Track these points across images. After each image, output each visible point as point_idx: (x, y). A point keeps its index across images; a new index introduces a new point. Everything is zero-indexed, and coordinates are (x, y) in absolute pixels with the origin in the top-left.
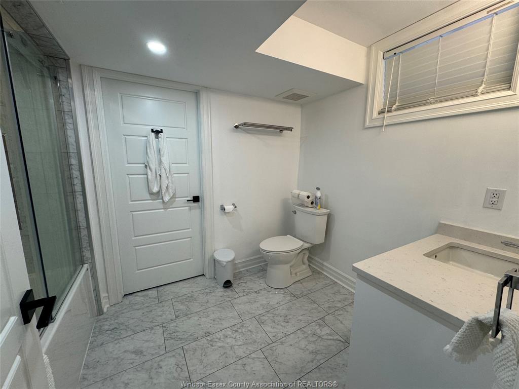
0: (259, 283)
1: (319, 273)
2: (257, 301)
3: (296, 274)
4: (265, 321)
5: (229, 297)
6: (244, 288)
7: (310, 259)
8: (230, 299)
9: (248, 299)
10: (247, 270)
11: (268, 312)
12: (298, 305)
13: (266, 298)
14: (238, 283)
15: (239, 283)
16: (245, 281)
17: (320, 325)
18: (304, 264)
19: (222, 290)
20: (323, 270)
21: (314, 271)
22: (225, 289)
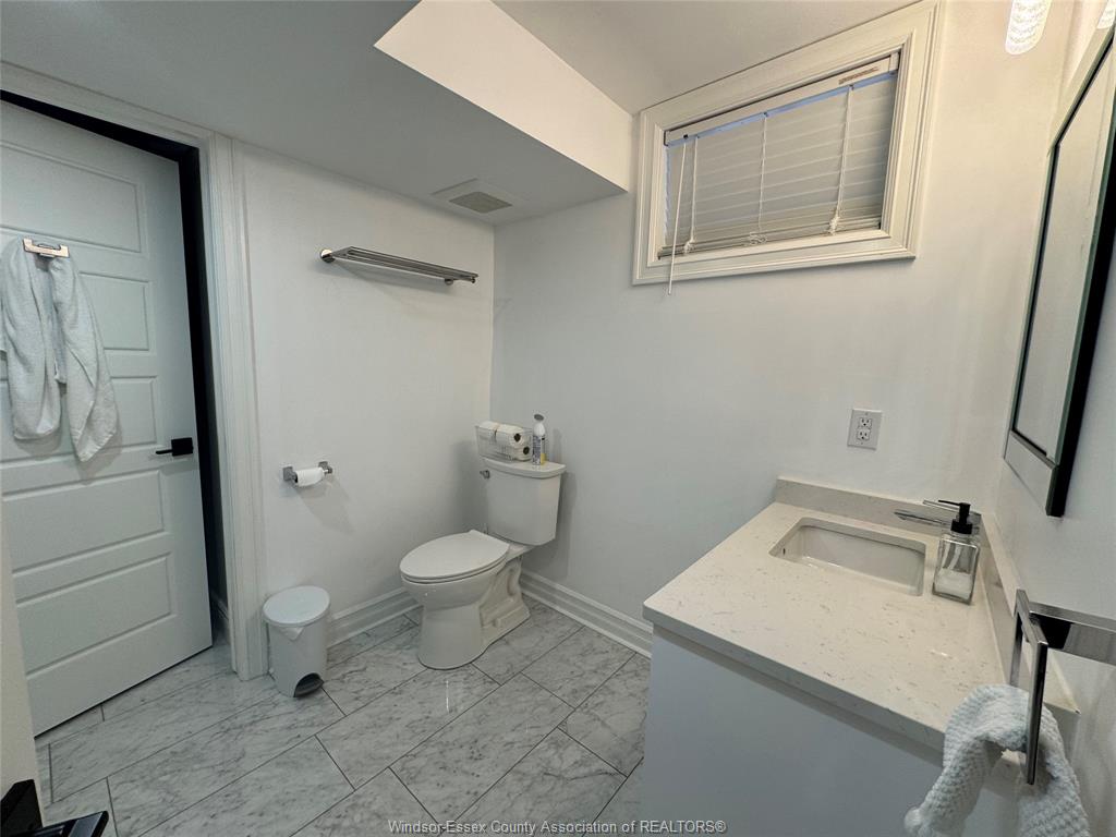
0: (400, 664)
1: (546, 610)
2: (396, 716)
3: (494, 623)
4: (419, 772)
5: (312, 725)
6: (358, 687)
7: (524, 581)
8: (314, 730)
9: (370, 717)
10: (367, 634)
11: (425, 742)
12: (503, 704)
13: (420, 703)
14: (340, 675)
15: (344, 676)
16: (361, 667)
17: (557, 745)
18: (511, 594)
19: (292, 705)
20: (555, 602)
21: (535, 608)
22: (302, 702)
